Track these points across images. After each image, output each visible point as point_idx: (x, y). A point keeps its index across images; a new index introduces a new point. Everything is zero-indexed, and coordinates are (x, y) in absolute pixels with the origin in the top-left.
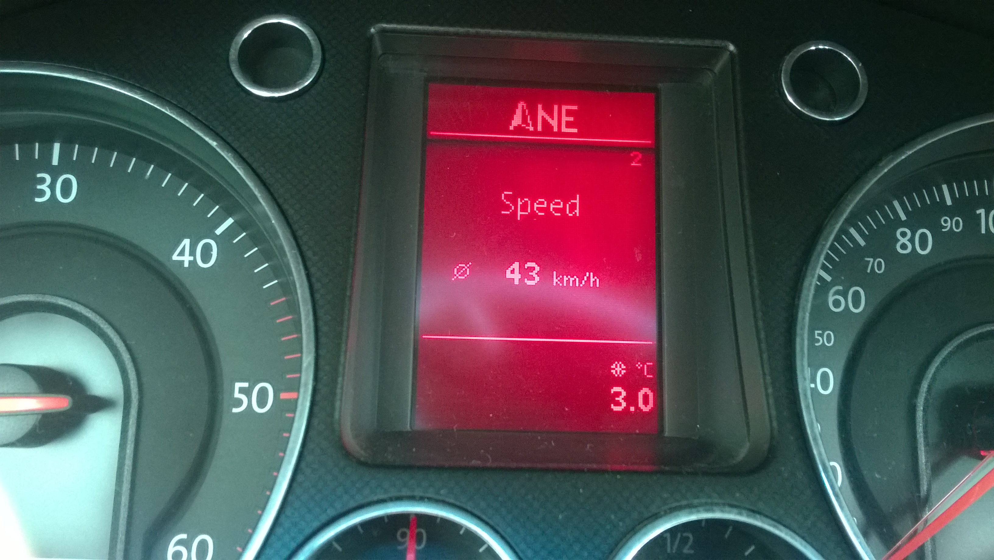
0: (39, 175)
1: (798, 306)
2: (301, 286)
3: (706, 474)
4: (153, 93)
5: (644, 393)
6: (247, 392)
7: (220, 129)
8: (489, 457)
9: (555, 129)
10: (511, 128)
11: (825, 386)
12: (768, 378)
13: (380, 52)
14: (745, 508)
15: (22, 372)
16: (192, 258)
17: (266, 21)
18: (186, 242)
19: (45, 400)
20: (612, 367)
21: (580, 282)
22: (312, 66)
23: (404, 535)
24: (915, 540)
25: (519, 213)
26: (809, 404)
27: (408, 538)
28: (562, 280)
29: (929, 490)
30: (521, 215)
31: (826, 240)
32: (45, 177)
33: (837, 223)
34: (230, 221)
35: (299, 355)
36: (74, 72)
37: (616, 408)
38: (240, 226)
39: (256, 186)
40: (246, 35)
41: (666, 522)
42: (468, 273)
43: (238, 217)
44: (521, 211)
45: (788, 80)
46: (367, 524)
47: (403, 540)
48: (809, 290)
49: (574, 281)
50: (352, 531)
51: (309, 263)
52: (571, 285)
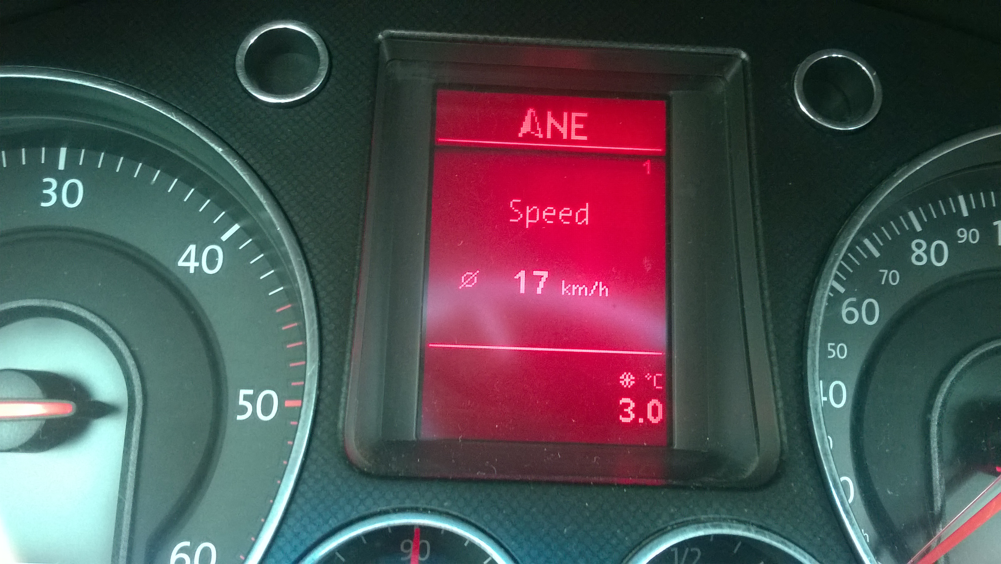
0: (45, 180)
1: (810, 318)
2: (306, 294)
3: (714, 488)
4: (160, 99)
5: (653, 405)
6: (252, 399)
7: (226, 136)
8: (494, 468)
9: (565, 137)
10: (520, 135)
11: (838, 399)
12: (779, 391)
13: (387, 58)
14: (753, 524)
15: (27, 378)
16: (197, 264)
17: (272, 27)
18: (192, 248)
19: (48, 405)
20: (621, 378)
21: (589, 292)
22: (319, 72)
23: (407, 546)
24: (928, 557)
25: (528, 221)
26: (820, 419)
27: (411, 549)
28: (570, 290)
29: (943, 506)
30: (529, 223)
31: (839, 252)
32: (51, 182)
33: (849, 234)
34: (236, 227)
35: (304, 363)
36: (80, 77)
37: (624, 420)
38: (246, 232)
39: (261, 193)
40: (252, 41)
41: (672, 537)
42: (475, 281)
43: (245, 222)
44: (529, 219)
45: (801, 89)
46: (370, 535)
47: (406, 551)
48: (821, 302)
49: (583, 291)
50: (355, 542)
51: (314, 271)
52: (580, 294)
